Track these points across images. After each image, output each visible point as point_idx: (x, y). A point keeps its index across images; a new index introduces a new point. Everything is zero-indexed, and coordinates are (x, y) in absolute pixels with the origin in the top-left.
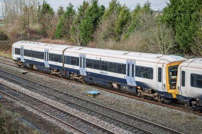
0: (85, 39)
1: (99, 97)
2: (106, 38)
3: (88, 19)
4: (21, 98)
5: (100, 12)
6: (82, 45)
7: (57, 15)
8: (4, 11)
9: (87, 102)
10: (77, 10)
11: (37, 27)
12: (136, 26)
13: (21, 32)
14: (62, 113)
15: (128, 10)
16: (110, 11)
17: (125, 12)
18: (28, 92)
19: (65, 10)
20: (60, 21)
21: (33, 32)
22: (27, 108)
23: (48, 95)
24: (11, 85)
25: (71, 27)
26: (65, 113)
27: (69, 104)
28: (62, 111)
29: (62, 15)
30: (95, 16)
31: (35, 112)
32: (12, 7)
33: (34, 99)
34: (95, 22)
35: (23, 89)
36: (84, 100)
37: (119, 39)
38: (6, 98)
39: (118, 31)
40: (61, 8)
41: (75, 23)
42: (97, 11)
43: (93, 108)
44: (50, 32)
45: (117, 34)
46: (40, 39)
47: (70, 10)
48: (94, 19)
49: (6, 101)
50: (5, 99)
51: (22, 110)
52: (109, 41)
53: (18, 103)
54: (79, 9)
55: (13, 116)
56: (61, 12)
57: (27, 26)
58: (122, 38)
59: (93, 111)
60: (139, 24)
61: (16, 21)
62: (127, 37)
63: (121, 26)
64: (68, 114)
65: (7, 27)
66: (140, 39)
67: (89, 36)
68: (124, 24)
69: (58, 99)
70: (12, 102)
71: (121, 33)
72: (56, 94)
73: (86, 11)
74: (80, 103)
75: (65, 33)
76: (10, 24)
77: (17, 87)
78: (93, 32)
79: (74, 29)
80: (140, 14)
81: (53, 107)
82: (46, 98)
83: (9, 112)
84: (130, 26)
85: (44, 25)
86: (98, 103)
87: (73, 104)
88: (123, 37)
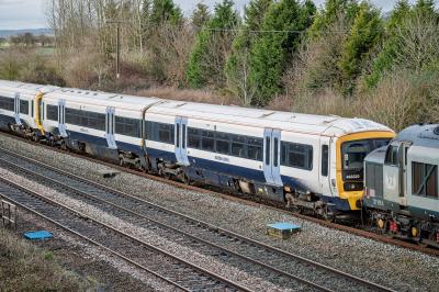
0: (264, 88)
1: (299, 237)
2: (316, 86)
3: (271, 36)
4: (101, 239)
5: (302, 18)
6: (255, 103)
7: (190, 27)
8: (56, 14)
9: (268, 250)
10: (242, 14)
11: (139, 56)
12: (395, 56)
13: (101, 71)
14: (203, 278)
15: (375, 14)
16: (329, 15)
17: (368, 17)
18: (119, 224)
19: (212, 12)
20: (197, 41)
21: (130, 70)
22: (116, 263)
23: (169, 231)
24: (76, 204)
25: (227, 58)
26: (211, 277)
27: (223, 254)
28: (203, 273)
29: (204, 27)
30: (288, 28)
31: (136, 274)
32: (76, 6)
33: (134, 241)
34: (290, 45)
35: (106, 215)
36: (260, 246)
37: (351, 89)
38: (64, 238)
39: (348, 68)
40: (201, 7)
41: (237, 47)
42: (295, 16)
43: (281, 265)
44: (173, 70)
45: (345, 74)
46: (148, 87)
47: (225, 13)
48: (286, 37)
49: (64, 245)
50: (60, 240)
51: (102, 268)
52: (325, 94)
53: (93, 251)
54: (247, 12)
55: (81, 285)
56: (201, 18)
57: (114, 55)
58: (359, 87)
59: (281, 274)
60: (405, 50)
61: (87, 41)
62: (372, 84)
63: (358, 56)
64: (219, 281)
65: (64, 56)
66: (406, 89)
67: (272, 82)
68: (365, 50)
69: (194, 242)
70: (78, 248)
71: (356, 73)
72: (188, 229)
73: (266, 16)
74: (250, 253)
75: (213, 73)
76: (71, 50)
77: (92, 211)
78: (283, 72)
79: (234, 62)
80: (407, 23)
81: (180, 262)
82: (163, 240)
83: (71, 273)
84: (381, 55)
85: (157, 51)
86: (297, 252)
87: (232, 254)
88: (361, 83)
